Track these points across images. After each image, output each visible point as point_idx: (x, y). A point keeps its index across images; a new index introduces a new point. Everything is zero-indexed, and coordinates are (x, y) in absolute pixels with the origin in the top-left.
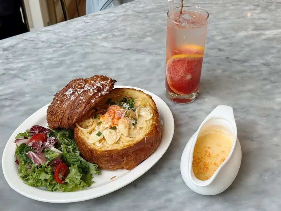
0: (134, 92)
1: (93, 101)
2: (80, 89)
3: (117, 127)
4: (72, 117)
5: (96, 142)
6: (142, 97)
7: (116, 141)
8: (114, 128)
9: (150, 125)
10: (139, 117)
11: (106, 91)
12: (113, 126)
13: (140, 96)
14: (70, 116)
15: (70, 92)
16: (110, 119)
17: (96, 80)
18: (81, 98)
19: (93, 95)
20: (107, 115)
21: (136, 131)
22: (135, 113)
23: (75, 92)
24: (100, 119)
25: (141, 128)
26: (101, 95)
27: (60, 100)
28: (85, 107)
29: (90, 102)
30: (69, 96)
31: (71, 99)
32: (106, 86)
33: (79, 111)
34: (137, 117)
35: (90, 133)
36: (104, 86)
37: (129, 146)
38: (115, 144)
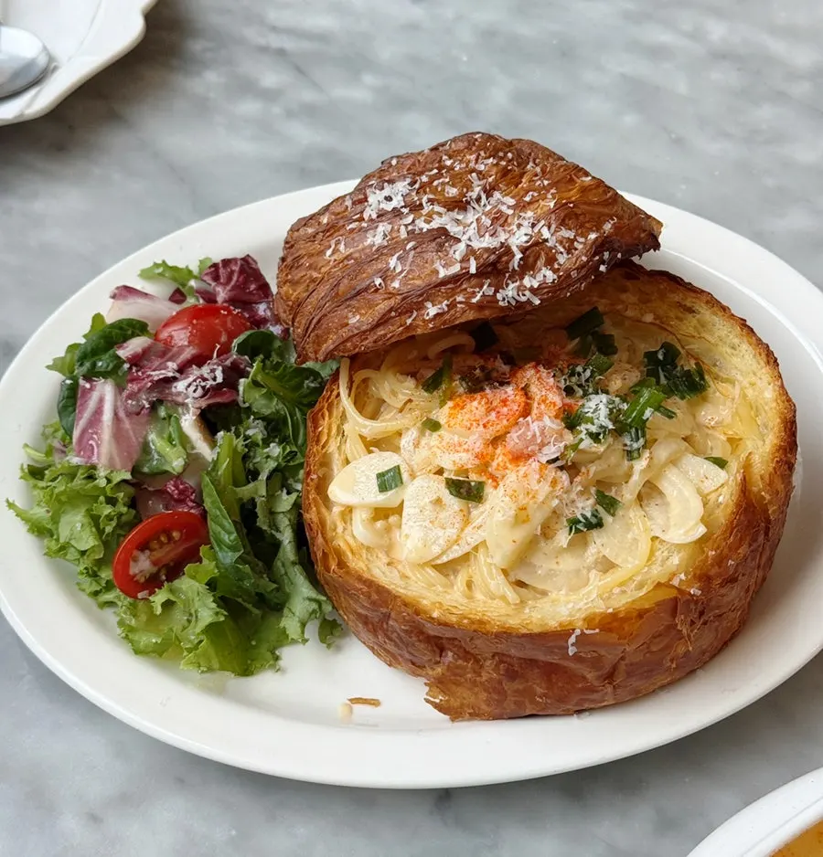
0: (736, 341)
1: (432, 311)
2: (437, 208)
3: (489, 490)
4: (320, 332)
5: (363, 506)
6: (750, 392)
7: (439, 562)
8: (467, 490)
9: (657, 572)
10: (640, 498)
11: (532, 290)
12: (474, 477)
13: (745, 383)
14: (315, 321)
15: (389, 199)
16: (476, 440)
17: (530, 203)
18: (393, 262)
19: (455, 279)
20: (476, 406)
21: (568, 563)
22: (632, 467)
23: (405, 211)
24: (442, 404)
25: (607, 566)
26: (490, 302)
27: (333, 214)
28: (384, 321)
29: (420, 306)
30: (371, 220)
31: (369, 241)
32: (551, 261)
33: (354, 320)
34: (627, 494)
35: (373, 444)
36: (537, 258)
37: (474, 627)
38: (431, 572)
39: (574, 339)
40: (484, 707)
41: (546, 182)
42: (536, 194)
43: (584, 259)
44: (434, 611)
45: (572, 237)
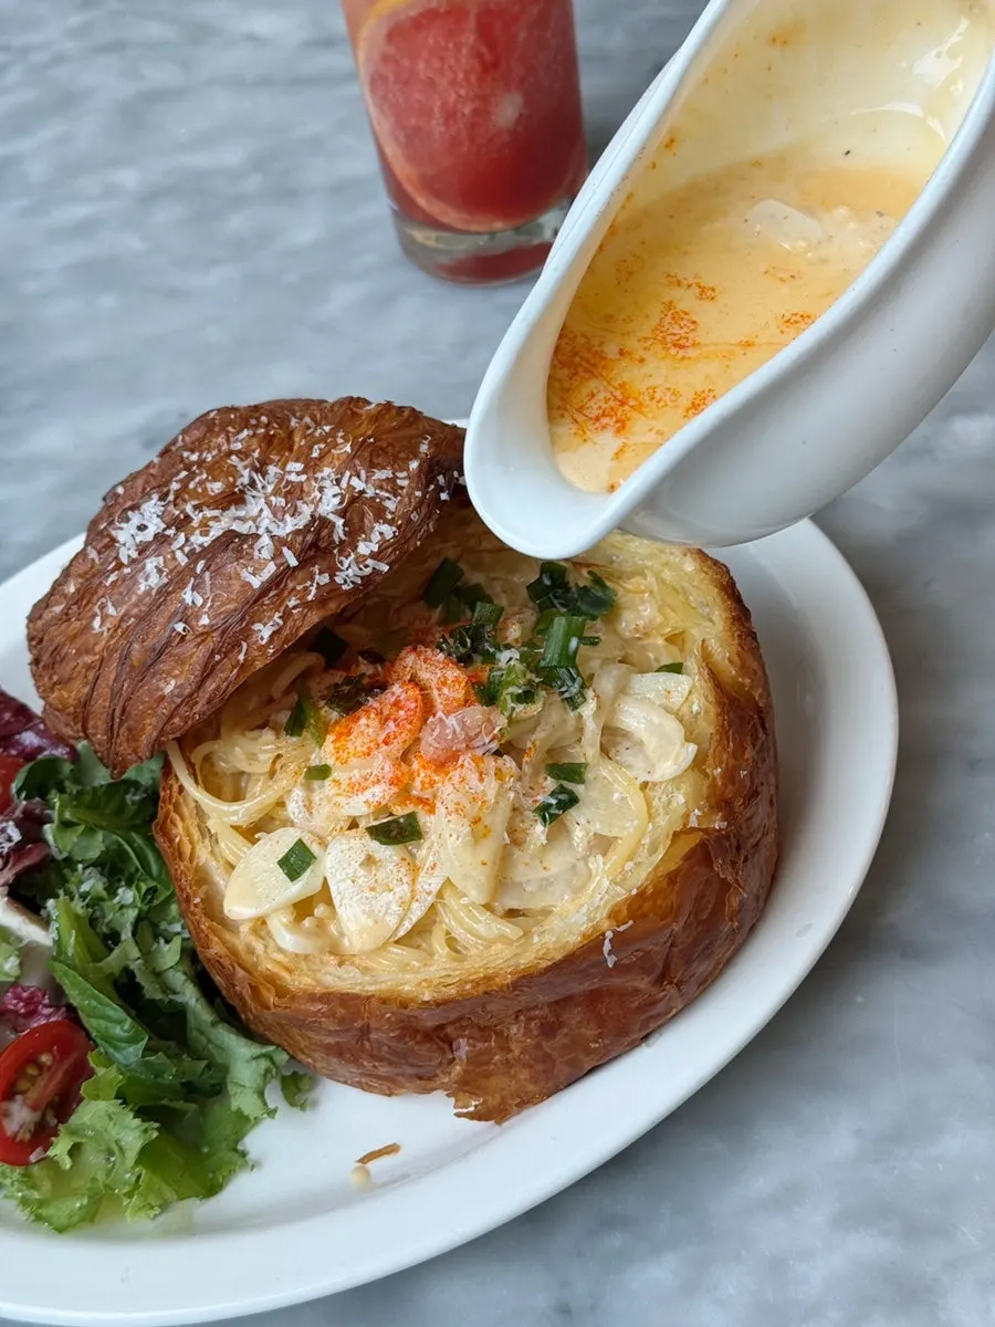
1: (264, 631)
2: (209, 513)
3: (426, 820)
4: (131, 723)
6: (667, 575)
7: (402, 933)
8: (398, 831)
9: (665, 823)
10: (605, 751)
11: (373, 556)
12: (400, 811)
13: (657, 566)
14: (118, 713)
15: (142, 528)
16: (382, 764)
17: (321, 458)
18: (188, 596)
19: (276, 582)
20: (366, 725)
21: (557, 862)
22: (580, 716)
23: (171, 532)
24: (320, 742)
25: (603, 844)
26: (332, 591)
27: (80, 576)
28: (208, 671)
29: (247, 633)
30: (133, 561)
31: (142, 588)
32: (380, 514)
33: (169, 688)
34: (588, 751)
36: (362, 516)
37: (481, 989)
38: (396, 950)
39: (437, 606)
40: (531, 1088)
41: (327, 428)
42: (322, 446)
43: (418, 494)
44: (424, 994)
45: (391, 476)
